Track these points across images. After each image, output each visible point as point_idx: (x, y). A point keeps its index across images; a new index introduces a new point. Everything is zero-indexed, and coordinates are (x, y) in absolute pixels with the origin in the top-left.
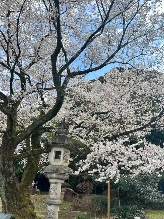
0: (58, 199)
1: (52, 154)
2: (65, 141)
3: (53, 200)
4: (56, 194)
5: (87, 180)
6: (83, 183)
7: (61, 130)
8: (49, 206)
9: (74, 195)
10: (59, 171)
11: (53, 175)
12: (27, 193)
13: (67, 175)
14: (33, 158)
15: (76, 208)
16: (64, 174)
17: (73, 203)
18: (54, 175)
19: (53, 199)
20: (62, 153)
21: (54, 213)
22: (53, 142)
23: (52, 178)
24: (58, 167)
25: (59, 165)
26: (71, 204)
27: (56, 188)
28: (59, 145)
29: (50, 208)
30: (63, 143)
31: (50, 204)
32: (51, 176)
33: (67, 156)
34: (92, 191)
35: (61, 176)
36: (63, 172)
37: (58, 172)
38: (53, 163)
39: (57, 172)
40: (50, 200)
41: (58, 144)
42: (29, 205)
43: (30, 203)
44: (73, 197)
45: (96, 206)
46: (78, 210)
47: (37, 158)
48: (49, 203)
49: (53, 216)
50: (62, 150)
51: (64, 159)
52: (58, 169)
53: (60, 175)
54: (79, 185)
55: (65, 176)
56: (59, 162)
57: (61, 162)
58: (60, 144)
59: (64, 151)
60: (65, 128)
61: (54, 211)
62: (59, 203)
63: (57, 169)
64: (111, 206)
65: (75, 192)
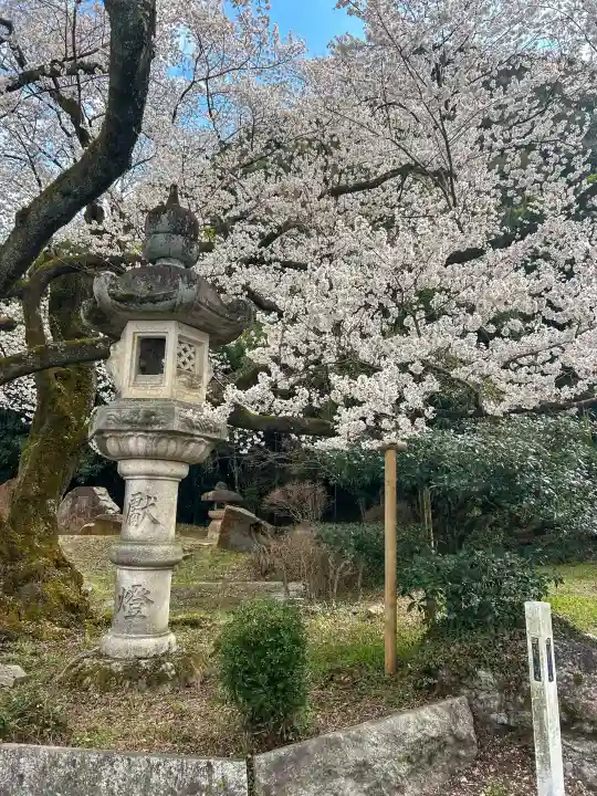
0: (166, 541)
1: (123, 353)
2: (177, 286)
3: (139, 548)
4: (155, 522)
5: (302, 478)
6: (288, 487)
7: (161, 238)
8: (125, 572)
9: (257, 527)
10: (157, 422)
11: (132, 442)
12: (43, 528)
13: (200, 442)
14: (59, 391)
15: (265, 572)
16: (185, 434)
17: (252, 556)
18: (136, 443)
19: (143, 542)
20: (171, 347)
21: (149, 597)
22: (122, 291)
23: (130, 457)
24: (151, 406)
25: (156, 399)
26: (243, 558)
27: (150, 500)
28: (149, 306)
29: (130, 579)
30: (166, 297)
31: (129, 564)
32: (124, 448)
33: (196, 361)
34: (320, 513)
35: (172, 447)
36: (176, 425)
37: (156, 428)
38: (129, 392)
39: (149, 428)
40: (129, 548)
41: (142, 301)
42: (57, 572)
43: (61, 563)
44: (253, 535)
45: (337, 563)
46: (271, 579)
47: (78, 389)
48: (124, 558)
49: (144, 610)
50: (171, 332)
51: (180, 373)
52: (153, 414)
53: (164, 441)
54: (276, 495)
55: (192, 445)
56: (157, 385)
57: (165, 386)
58: (153, 300)
59: (180, 336)
60: (175, 232)
61: (148, 592)
62: (171, 558)
63: (149, 414)
64: (398, 559)
65: (258, 519)
